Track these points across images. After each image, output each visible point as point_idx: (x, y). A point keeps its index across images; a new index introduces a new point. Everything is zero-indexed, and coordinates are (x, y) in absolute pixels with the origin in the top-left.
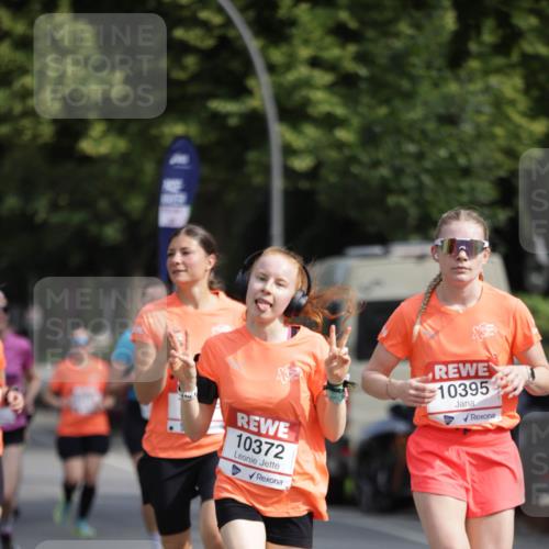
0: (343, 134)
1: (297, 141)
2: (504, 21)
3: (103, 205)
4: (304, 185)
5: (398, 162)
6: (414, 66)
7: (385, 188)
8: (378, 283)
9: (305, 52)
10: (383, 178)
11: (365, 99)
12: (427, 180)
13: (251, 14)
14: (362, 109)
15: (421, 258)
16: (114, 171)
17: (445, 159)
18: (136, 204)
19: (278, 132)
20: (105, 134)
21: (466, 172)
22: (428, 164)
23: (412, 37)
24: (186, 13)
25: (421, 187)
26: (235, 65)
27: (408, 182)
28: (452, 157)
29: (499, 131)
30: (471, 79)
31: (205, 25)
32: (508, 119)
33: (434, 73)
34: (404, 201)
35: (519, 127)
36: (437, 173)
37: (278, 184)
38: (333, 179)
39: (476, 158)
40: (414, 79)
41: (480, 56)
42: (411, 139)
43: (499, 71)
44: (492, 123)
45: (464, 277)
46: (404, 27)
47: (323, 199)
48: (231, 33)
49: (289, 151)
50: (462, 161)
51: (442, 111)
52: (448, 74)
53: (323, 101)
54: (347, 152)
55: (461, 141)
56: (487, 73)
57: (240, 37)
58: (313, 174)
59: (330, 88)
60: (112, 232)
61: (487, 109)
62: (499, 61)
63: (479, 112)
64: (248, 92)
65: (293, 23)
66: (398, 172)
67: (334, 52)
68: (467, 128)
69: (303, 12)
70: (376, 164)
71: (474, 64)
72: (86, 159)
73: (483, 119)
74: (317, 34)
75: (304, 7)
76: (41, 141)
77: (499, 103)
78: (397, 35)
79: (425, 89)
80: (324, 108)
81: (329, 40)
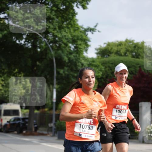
7: (7, 97)
8: (6, 107)
11: (5, 88)
15: (11, 105)
54: (3, 93)
59: (1, 86)
67: (2, 82)
70: (6, 95)
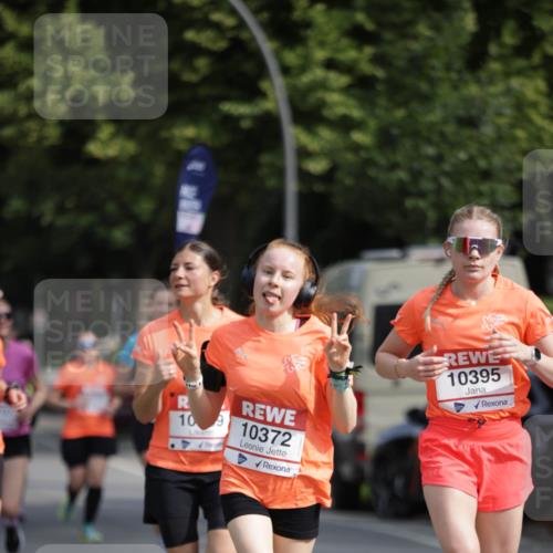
0: (358, 137)
1: (312, 144)
2: (525, 23)
3: (111, 208)
4: (319, 188)
5: (416, 165)
6: (433, 68)
7: (403, 191)
8: (395, 287)
9: (320, 55)
10: (401, 182)
11: (382, 101)
12: (446, 183)
13: (265, 15)
14: (380, 112)
15: (440, 261)
16: (122, 173)
17: (464, 162)
18: (145, 207)
19: (293, 135)
20: (114, 136)
21: (486, 175)
22: (447, 167)
23: (430, 39)
24: (198, 15)
25: (439, 190)
26: (248, 67)
27: (426, 185)
28: (472, 160)
29: (520, 133)
30: (491, 81)
31: (217, 26)
32: (530, 121)
33: (454, 76)
34: (422, 204)
35: (541, 129)
36: (457, 176)
37: (292, 187)
38: (349, 181)
39: (497, 161)
40: (432, 82)
41: (501, 58)
42: (429, 141)
43: (520, 73)
44: (513, 126)
45: (476, 275)
46: (423, 29)
47: (339, 202)
48: (244, 35)
49: (303, 153)
50: (482, 163)
51: (461, 113)
52: (467, 76)
53: (339, 103)
54: (363, 154)
55: (482, 143)
56: (508, 75)
57: (253, 39)
58: (328, 177)
59: (346, 90)
60: (120, 235)
61: (508, 111)
62: (520, 63)
63: (500, 114)
64: (262, 95)
65: (308, 24)
66: (416, 175)
67: (350, 54)
68: (488, 131)
69: (318, 13)
70: (394, 167)
71: (495, 66)
72: (94, 162)
73: (503, 121)
74: (333, 36)
75: (320, 7)
76: (47, 143)
77: (520, 105)
78: (415, 37)
79: (444, 90)
80: (341, 111)
81: (345, 42)
